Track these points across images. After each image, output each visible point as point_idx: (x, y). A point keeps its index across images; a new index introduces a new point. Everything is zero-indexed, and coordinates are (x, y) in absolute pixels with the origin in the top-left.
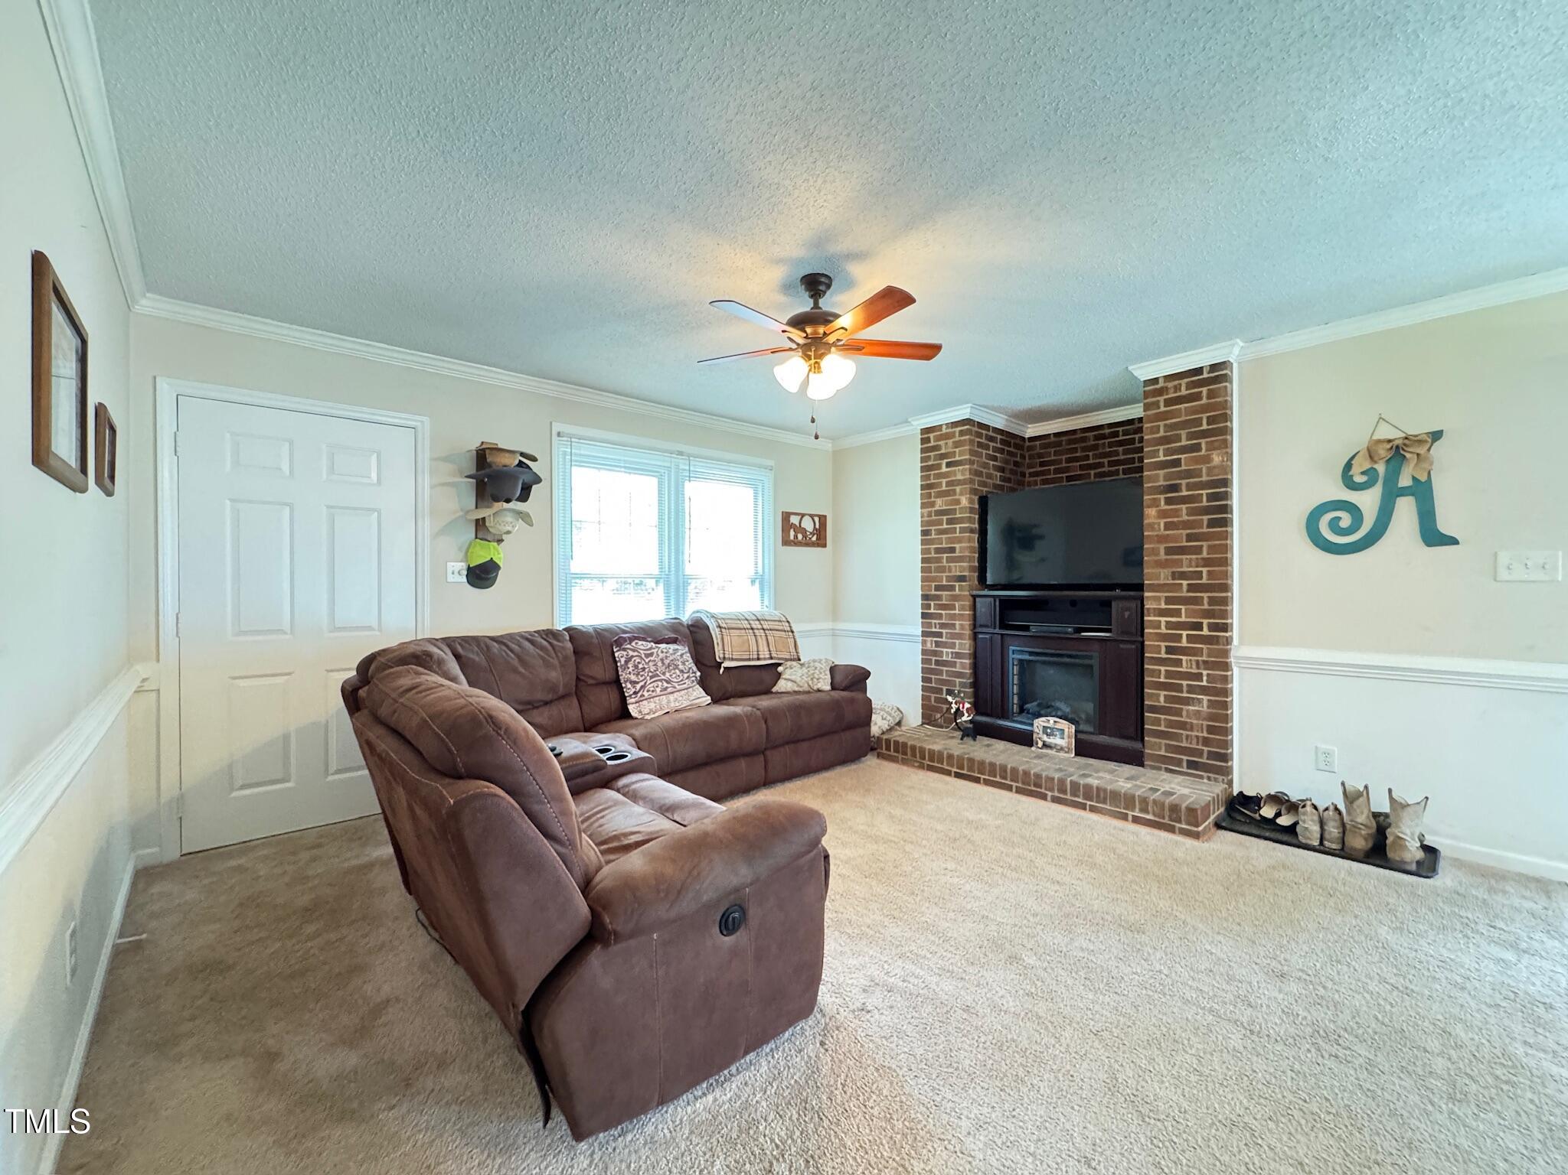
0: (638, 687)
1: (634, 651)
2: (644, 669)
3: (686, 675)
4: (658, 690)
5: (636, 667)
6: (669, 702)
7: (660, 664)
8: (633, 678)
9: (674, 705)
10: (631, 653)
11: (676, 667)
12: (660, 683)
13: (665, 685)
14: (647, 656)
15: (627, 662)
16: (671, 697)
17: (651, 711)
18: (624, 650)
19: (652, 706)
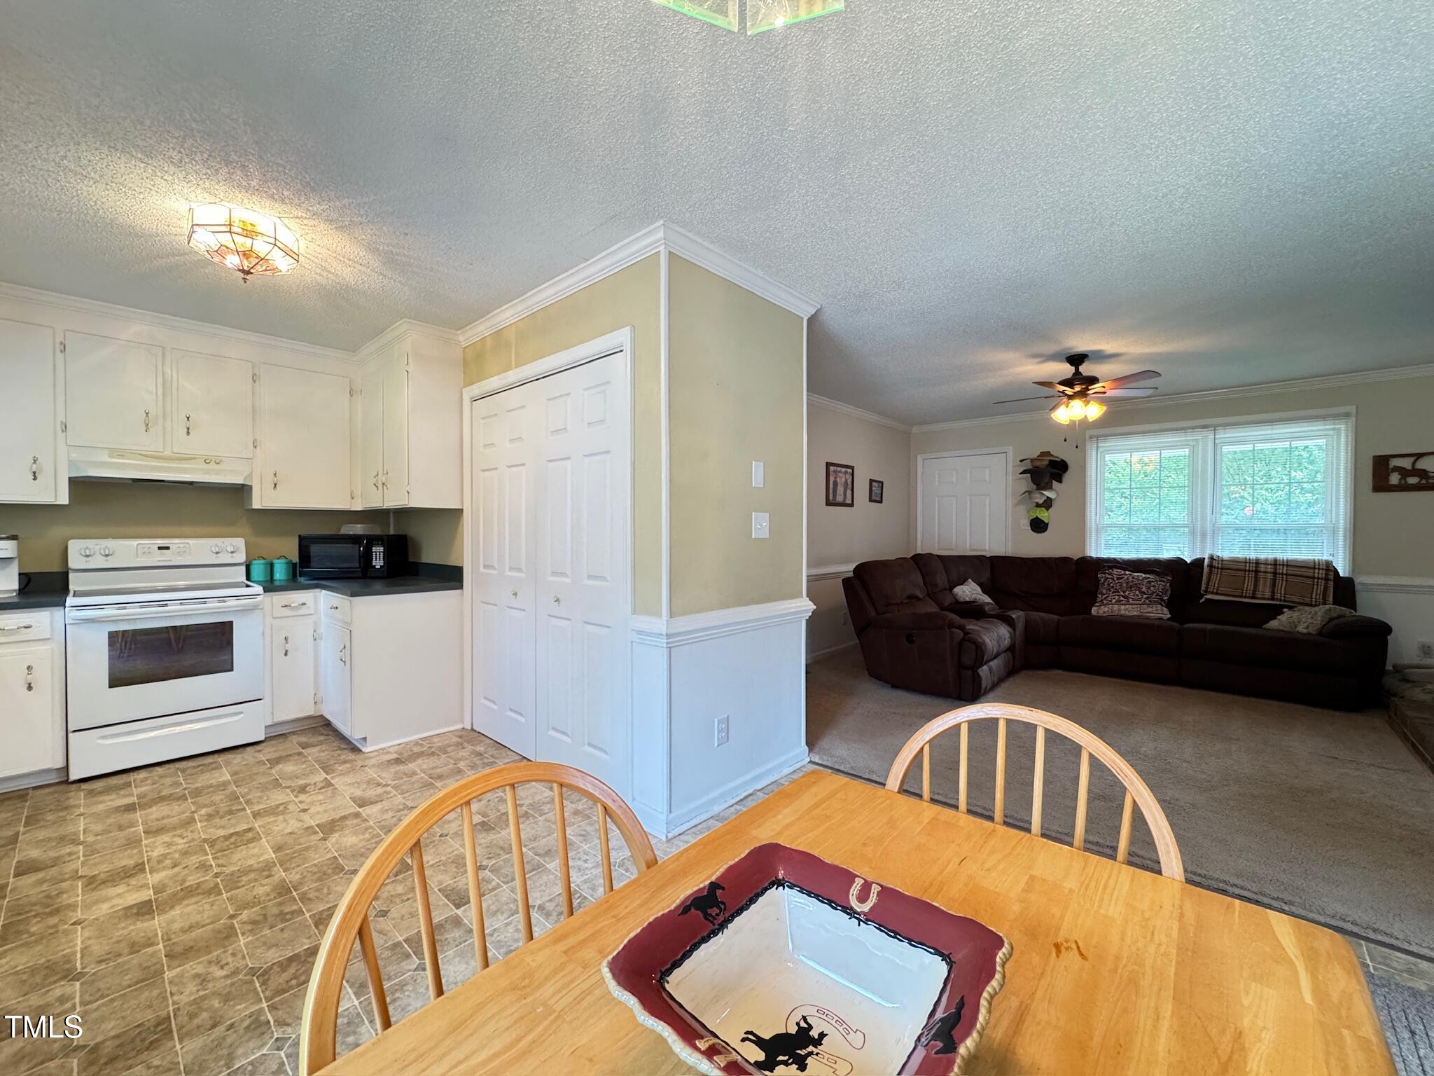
0: (1104, 597)
1: (1109, 574)
2: (1113, 587)
3: (1145, 596)
4: (1114, 601)
5: (1109, 585)
6: (1119, 610)
7: (1124, 585)
8: (1104, 591)
9: (1123, 612)
10: (1107, 576)
11: (1140, 590)
12: (1117, 597)
13: (1122, 598)
14: (1118, 579)
15: (1105, 581)
16: (1123, 607)
17: (1104, 612)
18: (1104, 573)
19: (1106, 609)
